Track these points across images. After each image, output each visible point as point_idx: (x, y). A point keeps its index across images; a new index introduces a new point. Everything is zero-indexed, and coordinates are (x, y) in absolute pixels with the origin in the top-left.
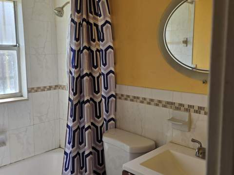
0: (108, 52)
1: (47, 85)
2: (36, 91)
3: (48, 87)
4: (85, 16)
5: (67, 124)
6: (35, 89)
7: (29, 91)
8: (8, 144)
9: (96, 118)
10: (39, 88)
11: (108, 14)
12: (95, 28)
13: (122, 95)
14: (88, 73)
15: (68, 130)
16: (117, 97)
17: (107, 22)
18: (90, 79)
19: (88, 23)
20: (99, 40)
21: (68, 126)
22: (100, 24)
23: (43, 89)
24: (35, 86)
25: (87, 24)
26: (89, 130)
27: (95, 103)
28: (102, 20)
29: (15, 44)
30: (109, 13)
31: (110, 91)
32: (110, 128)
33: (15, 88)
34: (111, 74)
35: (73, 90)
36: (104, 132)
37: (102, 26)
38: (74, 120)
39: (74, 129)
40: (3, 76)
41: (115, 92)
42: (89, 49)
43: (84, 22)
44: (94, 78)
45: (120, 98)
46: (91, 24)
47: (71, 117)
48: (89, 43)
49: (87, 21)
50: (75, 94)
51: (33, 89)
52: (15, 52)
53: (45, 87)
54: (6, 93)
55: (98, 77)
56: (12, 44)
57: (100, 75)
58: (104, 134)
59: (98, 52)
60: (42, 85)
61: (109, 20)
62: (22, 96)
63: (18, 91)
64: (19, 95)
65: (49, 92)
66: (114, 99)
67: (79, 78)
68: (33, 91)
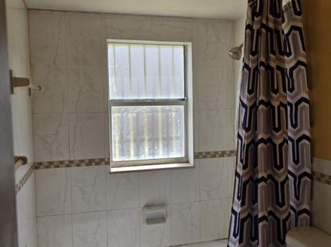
0: (299, 107)
1: (220, 149)
2: (205, 157)
3: (220, 153)
4: (262, 59)
5: (232, 209)
6: (204, 154)
7: (196, 157)
8: (168, 220)
9: (277, 206)
10: (208, 153)
11: (302, 51)
12: (279, 72)
13: (323, 175)
14: (265, 138)
15: (233, 216)
16: (315, 177)
17: (299, 63)
18: (268, 148)
19: (268, 67)
20: (285, 91)
21: (233, 211)
22: (288, 66)
23: (214, 155)
24: (204, 150)
25: (266, 69)
26: (265, 222)
27: (276, 183)
28: (291, 61)
29: (183, 97)
30: (304, 49)
31: (302, 167)
32: (302, 225)
33: (181, 151)
34: (305, 141)
35: (242, 161)
36: (290, 229)
37: (292, 69)
38: (242, 204)
39: (243, 216)
40: (168, 136)
41: (311, 168)
42: (268, 104)
43: (262, 67)
44: (274, 145)
45: (319, 180)
46: (272, 69)
47: (239, 198)
48: (268, 95)
49: (266, 64)
50: (244, 167)
51: (201, 153)
52: (182, 107)
53: (216, 152)
54: (171, 157)
55: (281, 145)
56: (179, 98)
57: (285, 141)
58: (289, 232)
59: (281, 108)
60: (212, 150)
61: (304, 60)
62: (188, 162)
63: (183, 155)
64: (185, 160)
65: (221, 159)
66: (309, 180)
67: (252, 146)
68: (200, 156)
